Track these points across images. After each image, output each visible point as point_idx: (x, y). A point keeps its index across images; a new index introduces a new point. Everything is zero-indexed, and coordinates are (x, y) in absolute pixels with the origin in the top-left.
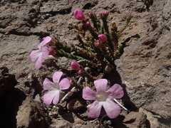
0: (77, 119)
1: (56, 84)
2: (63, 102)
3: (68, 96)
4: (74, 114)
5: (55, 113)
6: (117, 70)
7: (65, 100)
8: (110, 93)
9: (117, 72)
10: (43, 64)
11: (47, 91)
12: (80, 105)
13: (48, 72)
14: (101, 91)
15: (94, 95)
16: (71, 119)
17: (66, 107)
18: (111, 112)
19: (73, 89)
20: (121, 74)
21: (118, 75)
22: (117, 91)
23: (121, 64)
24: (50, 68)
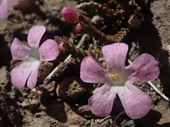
0: (72, 116)
1: (33, 49)
2: (49, 82)
3: (58, 72)
4: (67, 106)
5: (34, 102)
6: (155, 22)
7: (53, 78)
8: (132, 71)
9: (153, 26)
10: (16, 8)
11: (20, 61)
12: (79, 89)
13: (24, 24)
14: (115, 67)
15: (100, 74)
16: (61, 114)
17: (54, 91)
18: (133, 107)
19: (69, 59)
20: (161, 31)
21: (155, 33)
22: (145, 68)
23: (162, 10)
24: (28, 17)
